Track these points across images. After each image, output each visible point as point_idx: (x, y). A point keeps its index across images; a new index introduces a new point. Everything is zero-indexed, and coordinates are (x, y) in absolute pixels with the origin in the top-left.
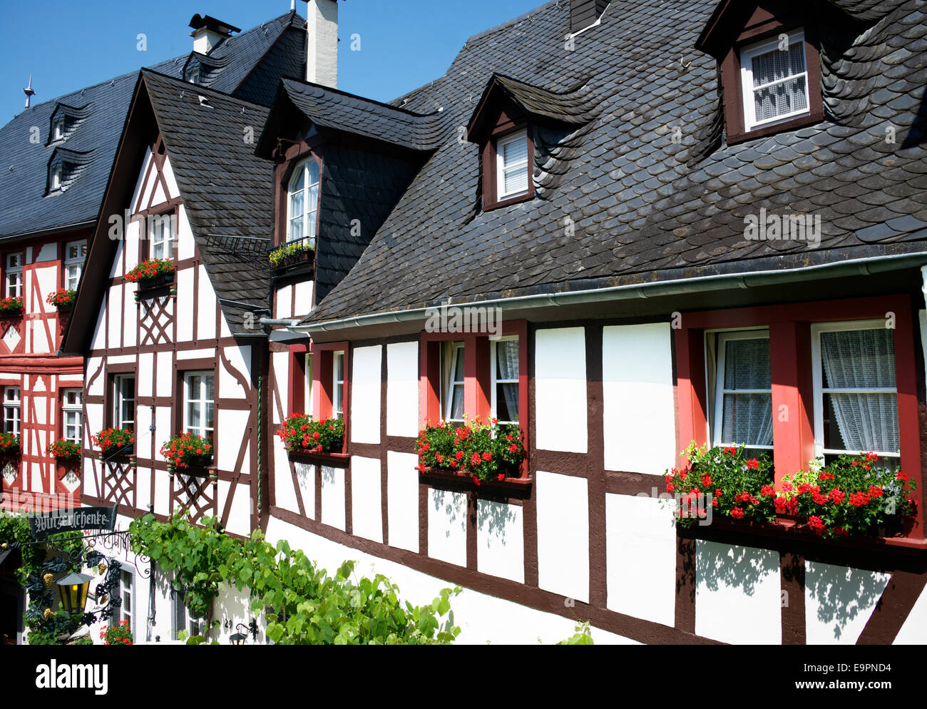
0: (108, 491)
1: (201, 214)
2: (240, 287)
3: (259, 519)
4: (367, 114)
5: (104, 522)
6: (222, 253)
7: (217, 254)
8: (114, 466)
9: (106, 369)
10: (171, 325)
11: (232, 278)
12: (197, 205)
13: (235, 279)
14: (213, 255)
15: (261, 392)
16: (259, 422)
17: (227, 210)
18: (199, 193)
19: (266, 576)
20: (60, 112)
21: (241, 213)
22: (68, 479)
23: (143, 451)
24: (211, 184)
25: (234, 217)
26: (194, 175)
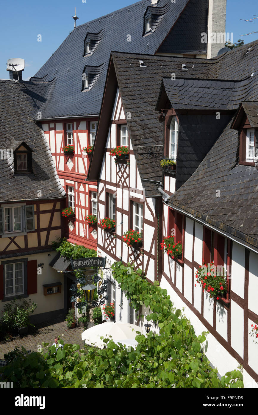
0: (106, 245)
1: (137, 133)
2: (151, 171)
3: (158, 276)
4: (207, 89)
5: (101, 264)
6: (145, 154)
7: (142, 154)
8: (109, 235)
9: (105, 190)
10: (128, 178)
11: (148, 166)
12: (135, 129)
13: (149, 167)
14: (140, 155)
15: (159, 221)
16: (158, 234)
17: (149, 129)
18: (136, 121)
19: (154, 305)
20: (88, 37)
21: (156, 130)
22: (94, 233)
23: (119, 232)
24: (142, 115)
25: (152, 132)
26: (134, 112)
